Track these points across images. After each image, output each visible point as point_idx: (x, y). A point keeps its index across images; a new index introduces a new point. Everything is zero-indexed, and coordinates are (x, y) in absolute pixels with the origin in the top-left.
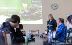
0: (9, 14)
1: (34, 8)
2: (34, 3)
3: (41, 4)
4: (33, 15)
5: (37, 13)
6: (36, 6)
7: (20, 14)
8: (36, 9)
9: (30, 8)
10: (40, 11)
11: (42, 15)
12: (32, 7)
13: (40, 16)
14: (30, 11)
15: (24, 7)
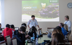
0: (30, 13)
1: (52, 7)
2: (52, 2)
3: (58, 3)
4: (51, 13)
5: (54, 12)
6: (53, 6)
7: (39, 13)
8: (53, 8)
9: (48, 7)
10: (57, 10)
11: (59, 14)
12: (50, 6)
13: (57, 14)
14: (48, 10)
15: (43, 6)
